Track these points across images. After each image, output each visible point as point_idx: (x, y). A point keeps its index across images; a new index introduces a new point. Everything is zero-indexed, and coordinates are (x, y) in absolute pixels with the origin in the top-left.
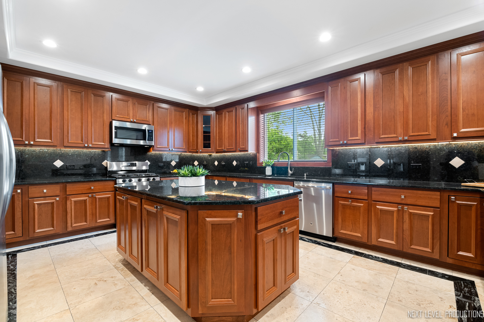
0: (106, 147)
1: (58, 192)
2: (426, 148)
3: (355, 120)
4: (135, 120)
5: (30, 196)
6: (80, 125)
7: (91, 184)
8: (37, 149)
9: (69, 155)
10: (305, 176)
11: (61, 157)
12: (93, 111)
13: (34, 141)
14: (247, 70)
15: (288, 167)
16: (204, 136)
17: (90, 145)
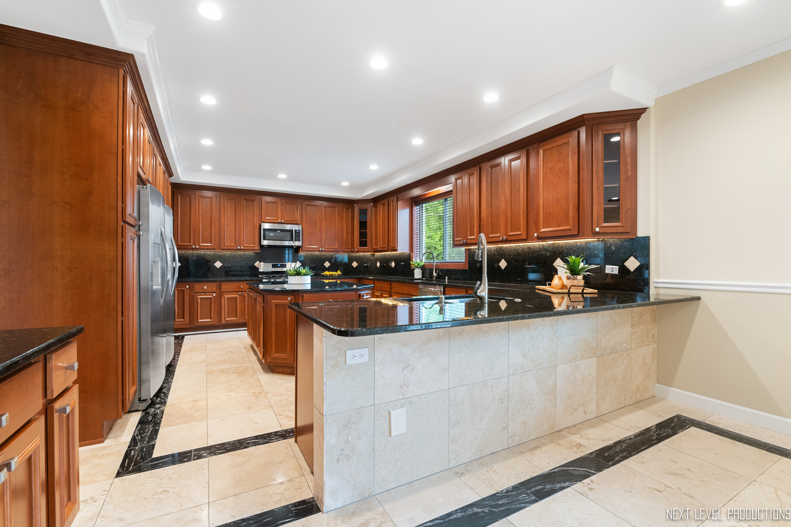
0: (256, 248)
1: (215, 289)
2: (537, 248)
3: (472, 219)
4: (283, 221)
5: (195, 291)
6: (234, 229)
7: (240, 283)
8: (202, 252)
9: (226, 257)
10: (447, 280)
11: (221, 258)
12: (245, 216)
13: (199, 245)
14: (374, 167)
15: (433, 269)
16: (360, 232)
17: (242, 248)
